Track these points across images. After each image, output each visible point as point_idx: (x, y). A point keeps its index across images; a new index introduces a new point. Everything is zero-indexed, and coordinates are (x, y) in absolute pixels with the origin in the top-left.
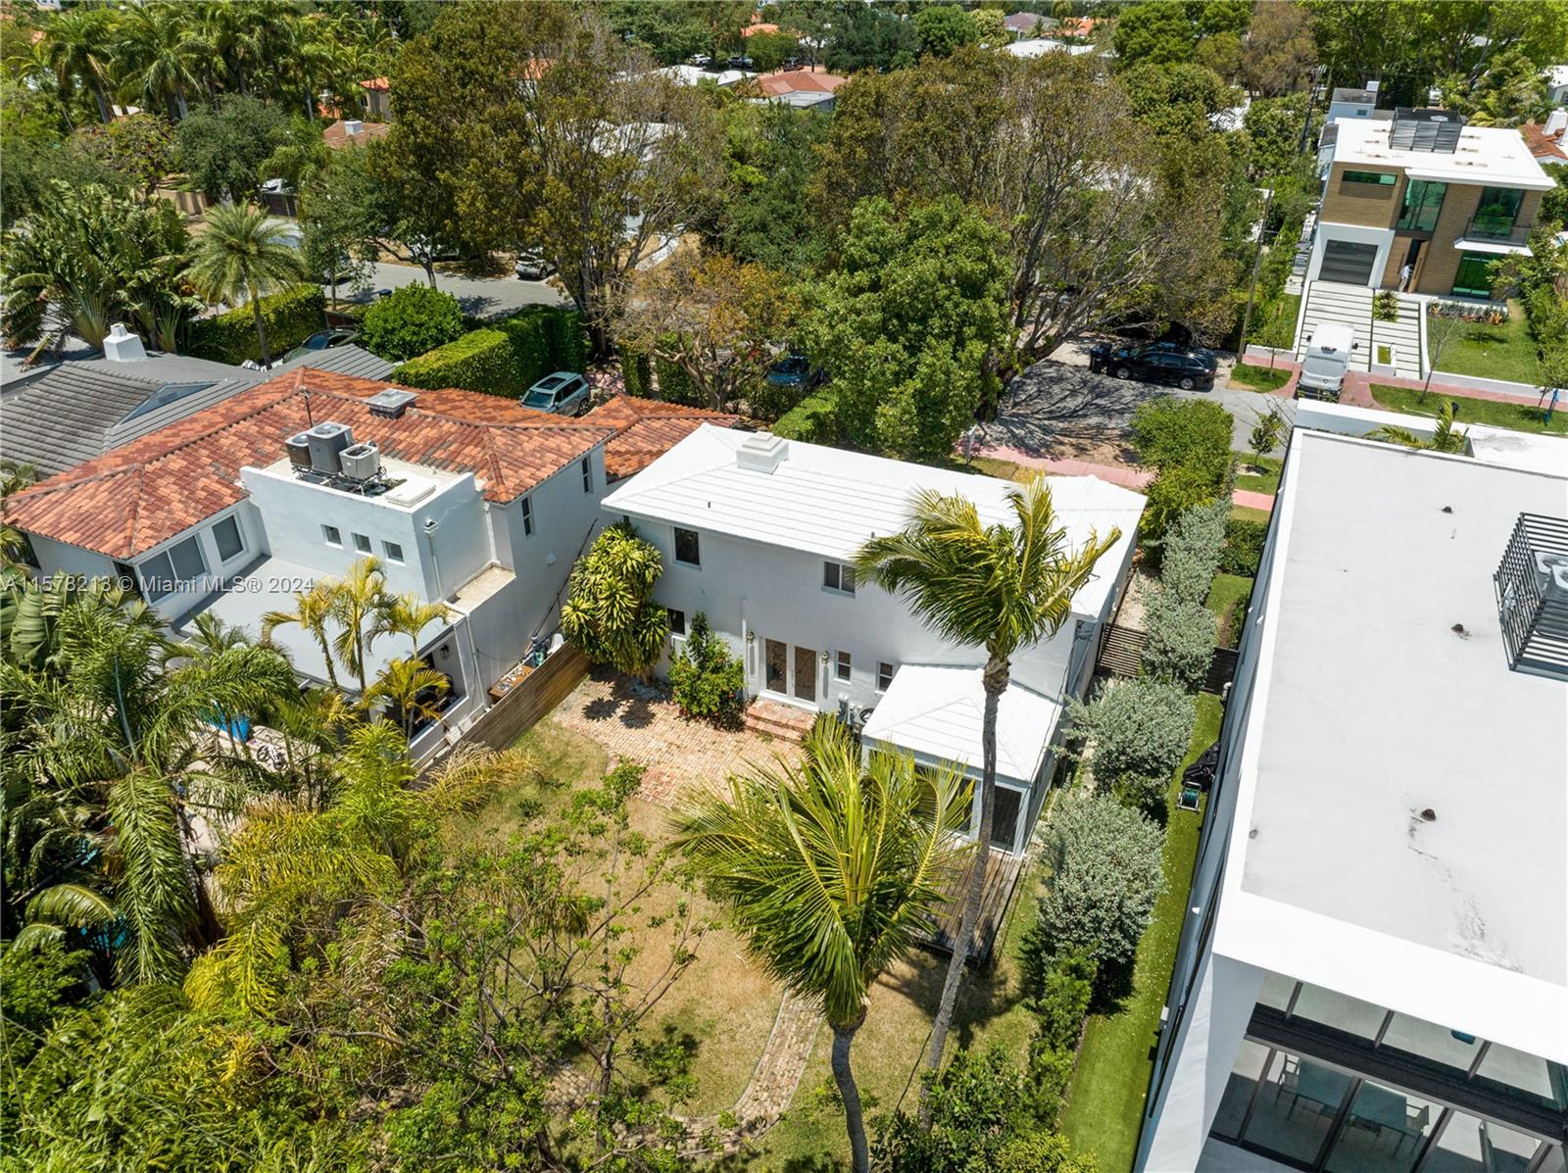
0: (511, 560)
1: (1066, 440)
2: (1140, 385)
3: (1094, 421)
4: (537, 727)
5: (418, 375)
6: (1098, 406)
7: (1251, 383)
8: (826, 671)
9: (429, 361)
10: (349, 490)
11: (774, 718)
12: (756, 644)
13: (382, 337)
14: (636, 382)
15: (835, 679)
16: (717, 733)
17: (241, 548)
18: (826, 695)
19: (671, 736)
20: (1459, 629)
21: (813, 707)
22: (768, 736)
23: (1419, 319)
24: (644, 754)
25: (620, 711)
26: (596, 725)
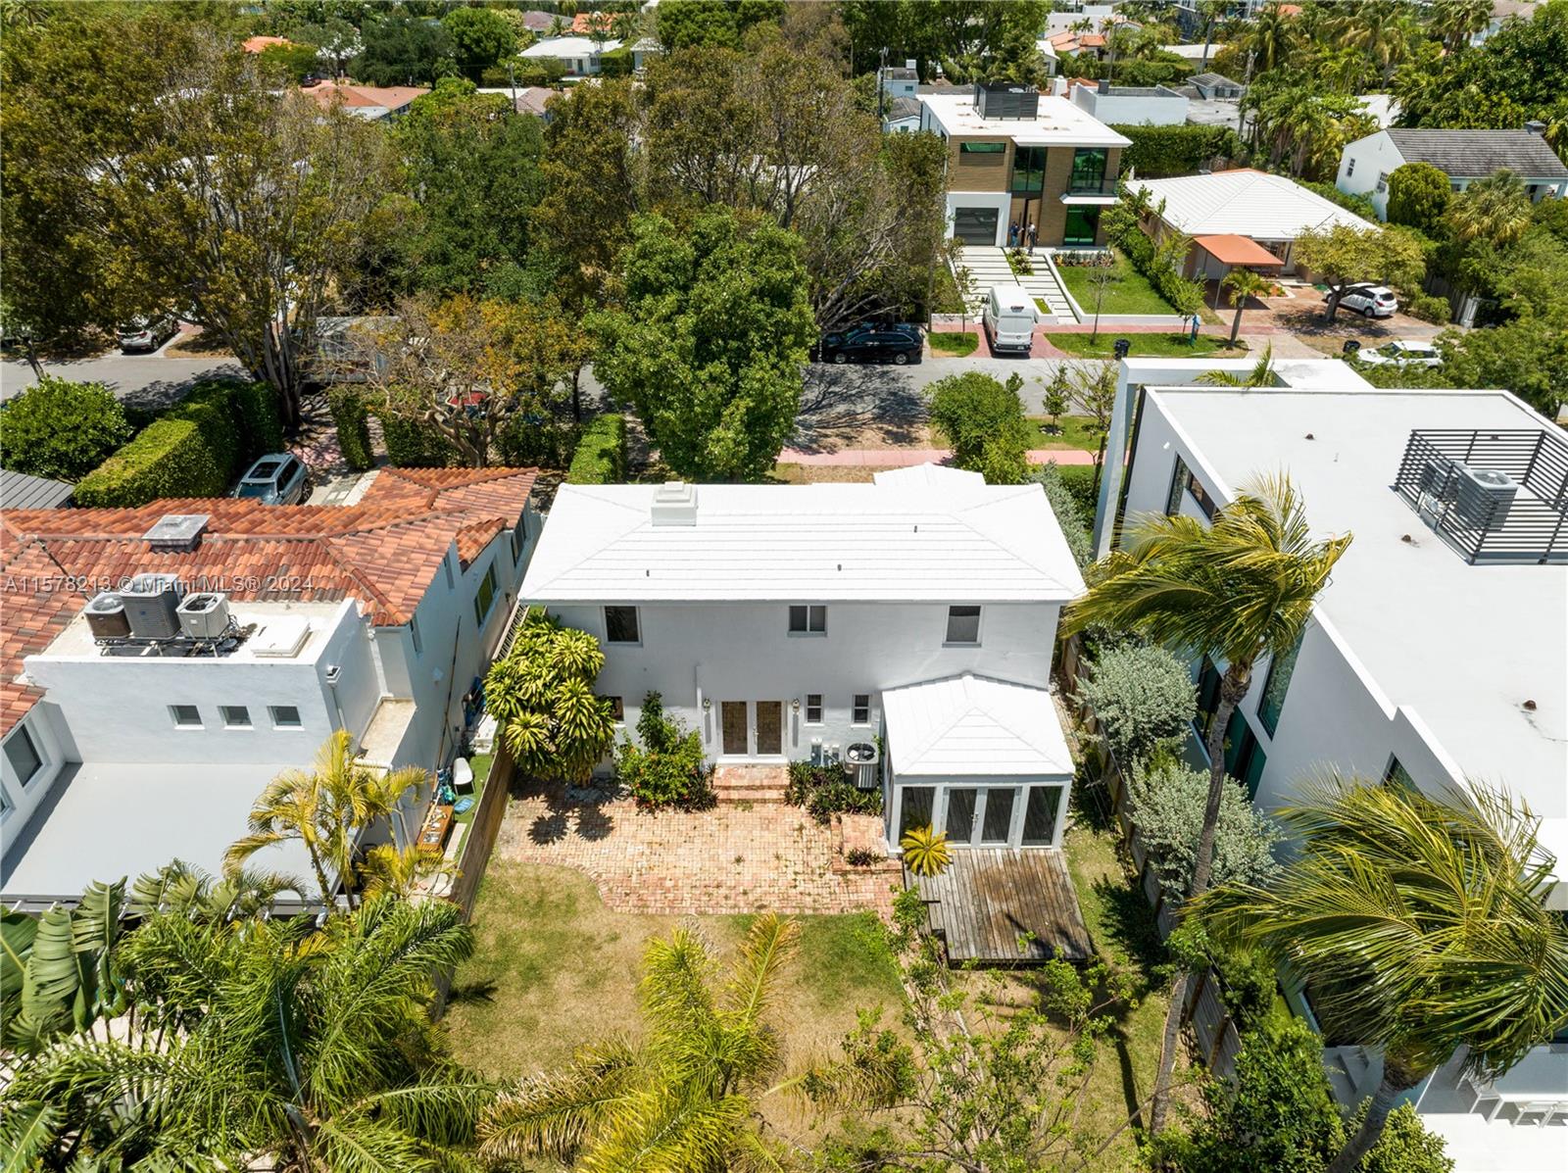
0: (408, 689)
1: (828, 432)
2: (858, 367)
3: (841, 408)
4: (489, 871)
5: (110, 491)
6: (836, 394)
7: (950, 349)
8: (796, 718)
9: (112, 473)
10: (188, 654)
11: (745, 783)
12: (712, 711)
13: (26, 452)
14: (358, 450)
15: (805, 724)
16: (689, 816)
17: (39, 764)
18: (795, 743)
19: (645, 835)
20: (1407, 539)
21: (781, 760)
22: (746, 804)
23: (1049, 269)
24: (628, 864)
25: (572, 825)
26: (555, 849)
